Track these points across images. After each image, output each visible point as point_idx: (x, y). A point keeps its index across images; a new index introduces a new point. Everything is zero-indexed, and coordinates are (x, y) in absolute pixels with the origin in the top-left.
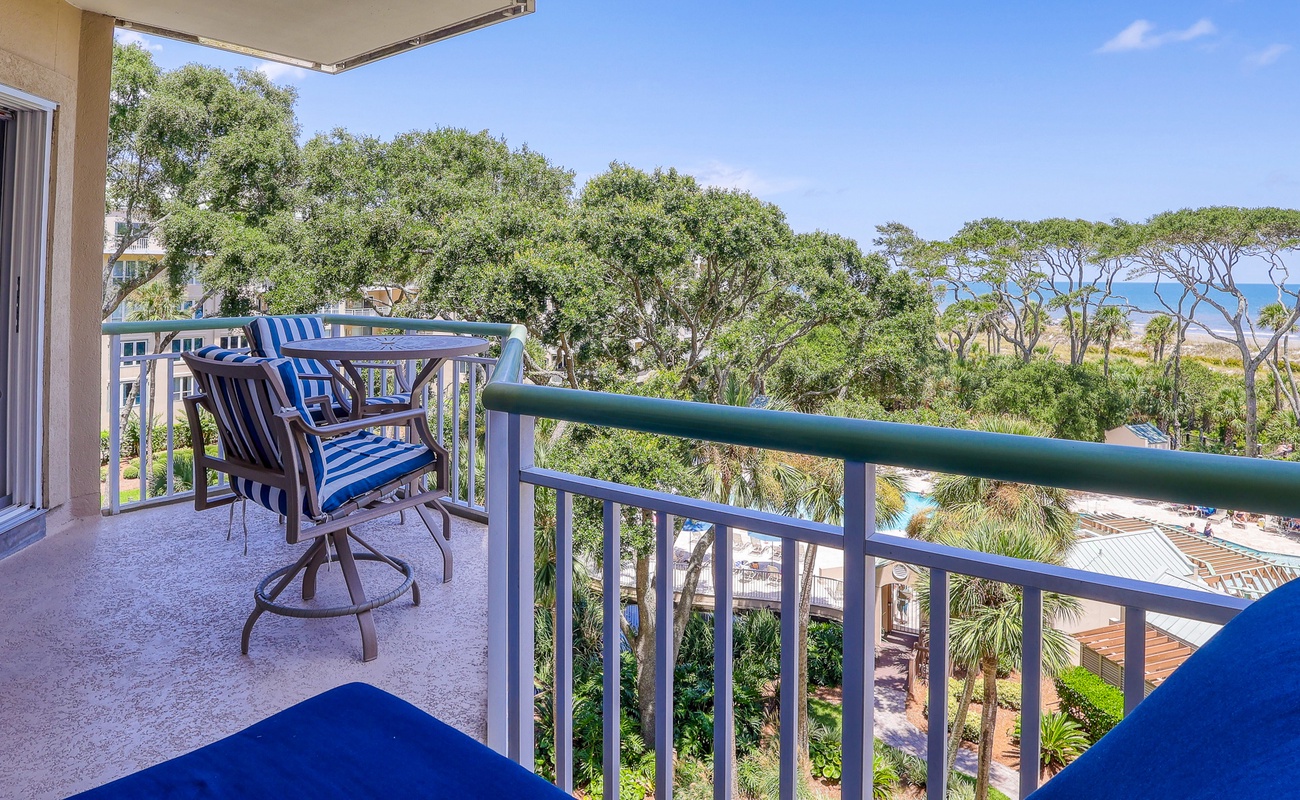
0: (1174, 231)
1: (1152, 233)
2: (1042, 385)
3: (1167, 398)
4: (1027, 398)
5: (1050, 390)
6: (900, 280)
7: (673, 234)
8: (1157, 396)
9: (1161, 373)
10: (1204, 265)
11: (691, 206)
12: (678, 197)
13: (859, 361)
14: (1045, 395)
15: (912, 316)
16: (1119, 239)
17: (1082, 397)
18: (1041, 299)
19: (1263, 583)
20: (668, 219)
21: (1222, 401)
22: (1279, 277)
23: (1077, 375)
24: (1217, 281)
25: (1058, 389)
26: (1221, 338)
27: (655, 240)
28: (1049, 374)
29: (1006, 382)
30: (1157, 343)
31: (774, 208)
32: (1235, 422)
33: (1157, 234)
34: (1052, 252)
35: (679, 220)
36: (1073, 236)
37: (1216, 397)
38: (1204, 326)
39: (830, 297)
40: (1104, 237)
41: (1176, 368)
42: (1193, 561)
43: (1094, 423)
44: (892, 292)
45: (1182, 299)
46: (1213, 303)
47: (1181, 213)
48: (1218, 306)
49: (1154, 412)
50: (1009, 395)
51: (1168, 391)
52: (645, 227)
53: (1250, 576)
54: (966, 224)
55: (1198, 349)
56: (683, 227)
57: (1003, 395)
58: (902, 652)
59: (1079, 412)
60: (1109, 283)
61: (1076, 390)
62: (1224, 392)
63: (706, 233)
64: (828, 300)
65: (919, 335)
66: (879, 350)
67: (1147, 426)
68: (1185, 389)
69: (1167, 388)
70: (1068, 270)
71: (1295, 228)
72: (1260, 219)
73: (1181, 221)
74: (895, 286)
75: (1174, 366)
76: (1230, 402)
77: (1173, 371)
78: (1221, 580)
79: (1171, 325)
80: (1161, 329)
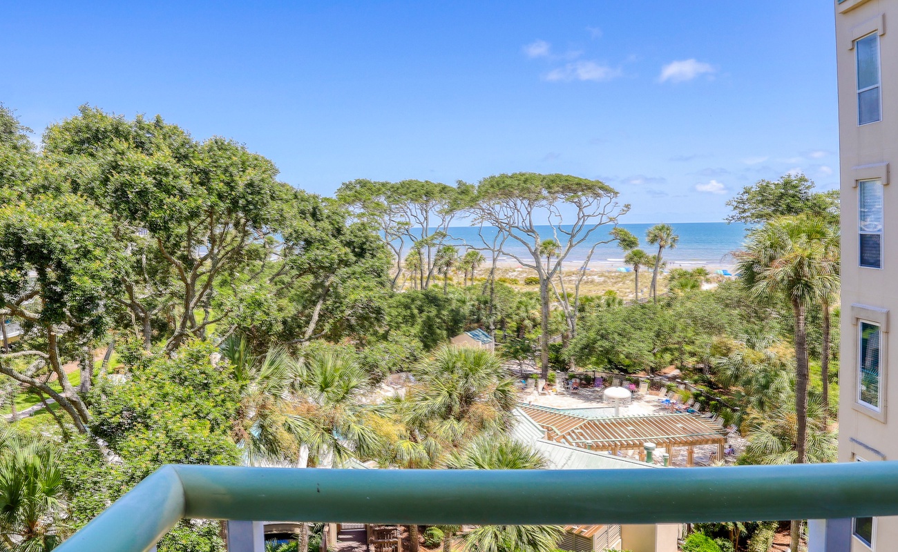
0: (500, 189)
1: (486, 191)
2: (410, 308)
3: (486, 309)
5: (416, 311)
8: (479, 309)
9: (481, 292)
13: (344, 308)
14: (413, 316)
16: (461, 197)
17: (436, 315)
18: (402, 242)
19: (587, 434)
21: (518, 308)
22: (555, 221)
23: (432, 300)
25: (421, 311)
26: (526, 265)
28: (413, 300)
32: (527, 322)
33: (489, 192)
34: (411, 206)
36: (427, 193)
37: (514, 305)
38: (515, 258)
39: (318, 249)
40: (452, 195)
41: (491, 286)
42: (543, 427)
43: (445, 332)
45: (496, 238)
46: (520, 240)
47: (502, 177)
48: (524, 243)
49: (478, 321)
51: (486, 305)
53: (580, 431)
55: (480, 273)
58: (354, 548)
59: (435, 326)
61: (434, 312)
62: (520, 302)
64: (318, 252)
67: (479, 332)
68: (497, 302)
69: (486, 302)
70: (422, 220)
71: (572, 188)
72: (553, 181)
73: (504, 182)
74: (356, 236)
75: (489, 286)
76: (523, 308)
77: (488, 290)
78: (564, 437)
79: (479, 258)
80: (472, 260)
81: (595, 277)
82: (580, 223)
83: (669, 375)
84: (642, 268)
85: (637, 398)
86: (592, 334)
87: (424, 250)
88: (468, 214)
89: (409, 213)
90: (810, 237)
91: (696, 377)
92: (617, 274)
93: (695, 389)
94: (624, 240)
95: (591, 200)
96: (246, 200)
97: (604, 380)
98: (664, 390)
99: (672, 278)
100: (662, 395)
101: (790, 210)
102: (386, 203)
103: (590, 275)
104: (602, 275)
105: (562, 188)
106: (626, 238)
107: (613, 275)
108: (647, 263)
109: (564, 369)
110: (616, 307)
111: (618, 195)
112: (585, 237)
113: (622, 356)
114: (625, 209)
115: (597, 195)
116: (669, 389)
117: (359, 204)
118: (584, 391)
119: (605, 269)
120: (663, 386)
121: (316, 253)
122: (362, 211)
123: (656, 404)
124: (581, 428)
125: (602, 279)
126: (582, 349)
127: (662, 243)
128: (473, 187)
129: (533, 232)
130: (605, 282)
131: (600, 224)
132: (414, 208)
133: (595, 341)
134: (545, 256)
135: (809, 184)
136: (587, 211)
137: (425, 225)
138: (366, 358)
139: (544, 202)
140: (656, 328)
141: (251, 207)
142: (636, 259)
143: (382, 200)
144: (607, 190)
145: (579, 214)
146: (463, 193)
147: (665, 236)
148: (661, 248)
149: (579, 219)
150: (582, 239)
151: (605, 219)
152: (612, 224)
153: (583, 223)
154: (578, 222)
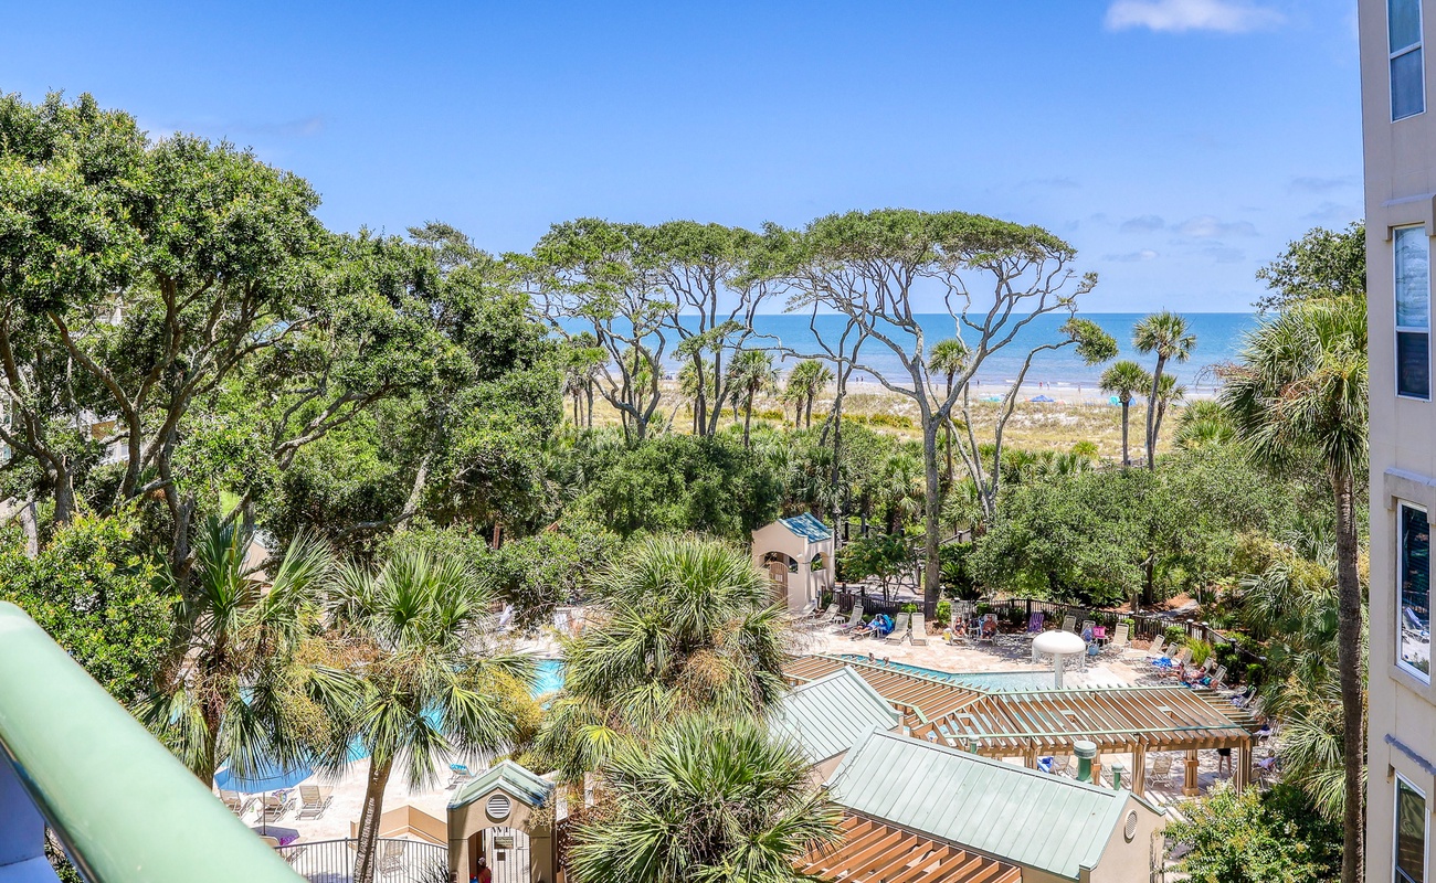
0: (844, 241)
1: (817, 244)
2: (668, 471)
3: (825, 476)
4: (649, 492)
5: (679, 478)
6: (505, 314)
7: (102, 225)
8: (812, 474)
9: (815, 441)
10: (872, 290)
11: (140, 172)
12: (109, 150)
14: (672, 486)
15: (531, 378)
17: (722, 485)
18: (663, 341)
19: (981, 722)
20: (90, 195)
21: (890, 474)
22: (958, 305)
23: (716, 455)
24: (889, 311)
25: (690, 476)
26: (897, 389)
27: (62, 237)
28: (677, 454)
29: (618, 470)
30: (800, 399)
31: (298, 183)
32: (906, 501)
33: (824, 245)
34: (679, 271)
35: (115, 198)
36: (708, 247)
37: (882, 468)
38: (876, 374)
39: (398, 349)
40: (755, 250)
41: (835, 431)
42: (896, 707)
43: (738, 520)
44: (492, 337)
45: (844, 335)
46: (888, 342)
47: (850, 217)
48: (894, 346)
49: (810, 497)
50: (622, 491)
51: (826, 466)
52: (40, 212)
53: (966, 715)
54: (554, 227)
56: (125, 214)
57: (614, 491)
59: (719, 508)
60: (750, 316)
61: (716, 478)
62: (894, 462)
63: (172, 226)
64: (397, 355)
65: (542, 408)
66: (485, 439)
67: (806, 520)
68: (847, 462)
69: (825, 462)
72: (946, 227)
73: (852, 228)
74: (497, 327)
75: (832, 430)
76: (899, 473)
77: (830, 437)
78: (934, 728)
79: (821, 374)
80: (806, 384)
81: (1062, 416)
82: (1002, 310)
83: (1179, 611)
84: (1139, 400)
85: (1107, 655)
86: (1019, 526)
87: (708, 357)
88: (784, 286)
91: (1230, 616)
92: (1104, 410)
93: (1222, 637)
94: (1090, 343)
95: (1022, 263)
96: (227, 254)
97: (1047, 617)
98: (1159, 640)
99: (1188, 419)
100: (1155, 650)
103: (1051, 411)
104: (1075, 412)
105: (966, 239)
106: (1094, 338)
107: (1096, 411)
108: (1144, 389)
109: (970, 595)
110: (1077, 475)
111: (1074, 255)
112: (1011, 336)
113: (1078, 571)
114: (1087, 282)
115: (1034, 257)
116: (1171, 638)
117: (580, 268)
118: (1007, 640)
119: (1082, 401)
120: (1162, 631)
121: (393, 355)
122: (583, 279)
123: (1141, 666)
124: (971, 709)
125: (1074, 420)
126: (1002, 556)
127: (1165, 350)
128: (794, 235)
129: (913, 324)
130: (1079, 425)
131: (1040, 311)
132: (685, 275)
133: (1025, 541)
134: (942, 372)
137: (707, 308)
138: (503, 561)
139: (934, 267)
140: (1148, 517)
141: (236, 267)
142: (1123, 381)
143: (625, 260)
144: (1054, 246)
145: (998, 293)
146: (776, 247)
147: (1169, 336)
148: (1162, 358)
149: (1000, 301)
150: (1005, 342)
151: (1050, 301)
152: (1064, 310)
153: (1009, 308)
154: (997, 307)
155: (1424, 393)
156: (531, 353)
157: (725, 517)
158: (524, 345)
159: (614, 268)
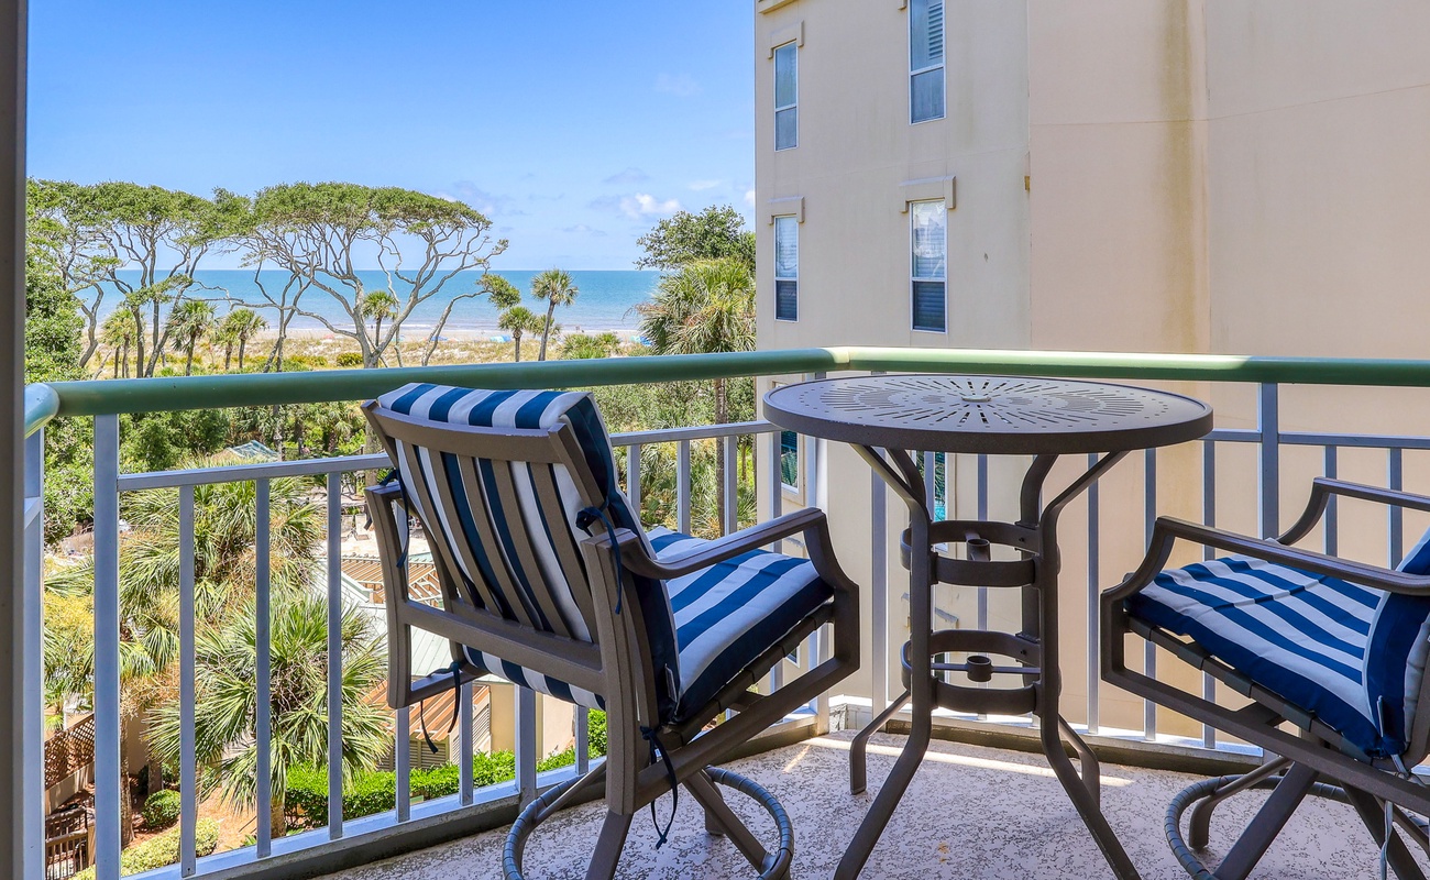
1: (270, 210)
16: (224, 216)
18: (101, 293)
22: (390, 263)
26: (341, 332)
30: (230, 343)
32: (340, 424)
34: (121, 230)
36: (155, 208)
38: (322, 320)
40: (208, 213)
42: (366, 585)
43: (188, 449)
45: (287, 287)
46: (333, 293)
47: (299, 187)
48: (337, 296)
49: (255, 427)
55: (256, 348)
59: (168, 442)
60: (191, 271)
70: (143, 253)
71: (420, 211)
72: (389, 199)
73: (303, 198)
79: (253, 321)
80: (241, 327)
81: (455, 351)
82: (430, 268)
84: (526, 335)
87: (147, 309)
88: (235, 246)
89: (115, 242)
90: (731, 288)
92: (489, 345)
94: (500, 294)
95: (447, 231)
99: (568, 348)
101: (716, 253)
102: (64, 222)
103: (447, 348)
104: (466, 348)
105: (405, 210)
106: (503, 289)
107: (483, 346)
108: (534, 328)
111: (490, 225)
112: (439, 287)
114: (500, 246)
115: (458, 225)
119: (471, 339)
125: (466, 353)
127: (554, 298)
128: (246, 201)
129: (355, 279)
130: (470, 358)
131: (462, 267)
132: (128, 234)
134: (372, 317)
135: (738, 219)
136: (442, 248)
137: (148, 264)
139: (372, 232)
142: (517, 322)
143: (58, 215)
144: (475, 218)
145: (428, 253)
146: (227, 210)
147: (559, 288)
148: (553, 303)
149: (429, 260)
150: (434, 292)
151: (469, 260)
152: (480, 268)
153: (436, 265)
154: (427, 265)
155: (793, 316)
156: (49, 302)
157: (174, 450)
158: (41, 295)
159: (50, 225)
